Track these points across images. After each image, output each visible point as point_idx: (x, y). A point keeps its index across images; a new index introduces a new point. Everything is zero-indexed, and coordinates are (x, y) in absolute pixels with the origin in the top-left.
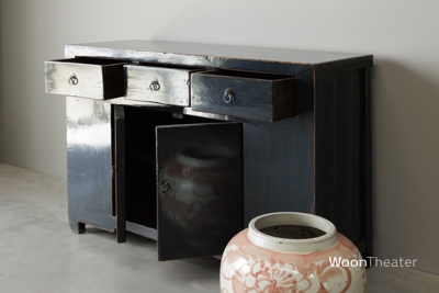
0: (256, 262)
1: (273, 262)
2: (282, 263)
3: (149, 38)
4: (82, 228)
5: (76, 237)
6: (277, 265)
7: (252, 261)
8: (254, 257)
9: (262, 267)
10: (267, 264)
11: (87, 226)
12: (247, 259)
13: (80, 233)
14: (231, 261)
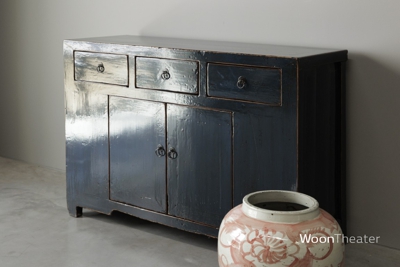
0: (252, 231)
1: (266, 231)
2: (274, 231)
3: (137, 34)
4: (79, 212)
5: (74, 221)
6: (270, 233)
7: (247, 230)
8: (249, 227)
9: (257, 235)
10: (261, 232)
11: (84, 211)
12: (243, 229)
13: (78, 216)
14: (229, 231)
